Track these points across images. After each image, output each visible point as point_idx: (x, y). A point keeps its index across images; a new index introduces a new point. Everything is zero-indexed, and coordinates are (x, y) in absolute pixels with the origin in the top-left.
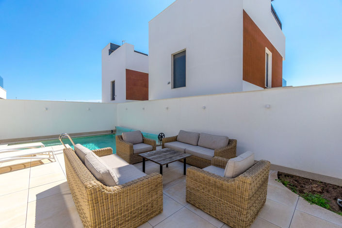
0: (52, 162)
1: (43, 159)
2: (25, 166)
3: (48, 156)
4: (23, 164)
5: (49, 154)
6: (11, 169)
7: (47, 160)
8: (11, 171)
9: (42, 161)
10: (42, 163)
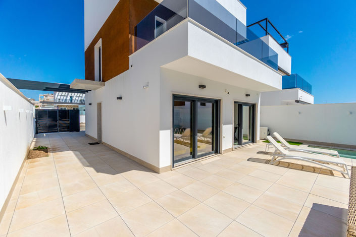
0: (345, 177)
1: (335, 170)
2: (314, 170)
3: (342, 169)
4: (313, 168)
5: (343, 167)
6: (303, 168)
7: (340, 173)
8: (302, 170)
9: (333, 172)
10: (332, 174)
